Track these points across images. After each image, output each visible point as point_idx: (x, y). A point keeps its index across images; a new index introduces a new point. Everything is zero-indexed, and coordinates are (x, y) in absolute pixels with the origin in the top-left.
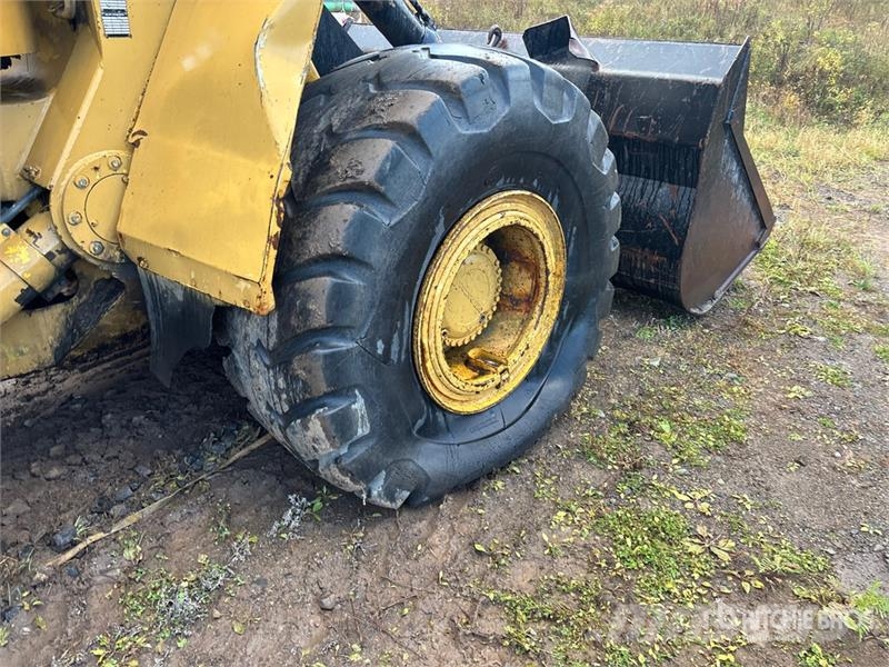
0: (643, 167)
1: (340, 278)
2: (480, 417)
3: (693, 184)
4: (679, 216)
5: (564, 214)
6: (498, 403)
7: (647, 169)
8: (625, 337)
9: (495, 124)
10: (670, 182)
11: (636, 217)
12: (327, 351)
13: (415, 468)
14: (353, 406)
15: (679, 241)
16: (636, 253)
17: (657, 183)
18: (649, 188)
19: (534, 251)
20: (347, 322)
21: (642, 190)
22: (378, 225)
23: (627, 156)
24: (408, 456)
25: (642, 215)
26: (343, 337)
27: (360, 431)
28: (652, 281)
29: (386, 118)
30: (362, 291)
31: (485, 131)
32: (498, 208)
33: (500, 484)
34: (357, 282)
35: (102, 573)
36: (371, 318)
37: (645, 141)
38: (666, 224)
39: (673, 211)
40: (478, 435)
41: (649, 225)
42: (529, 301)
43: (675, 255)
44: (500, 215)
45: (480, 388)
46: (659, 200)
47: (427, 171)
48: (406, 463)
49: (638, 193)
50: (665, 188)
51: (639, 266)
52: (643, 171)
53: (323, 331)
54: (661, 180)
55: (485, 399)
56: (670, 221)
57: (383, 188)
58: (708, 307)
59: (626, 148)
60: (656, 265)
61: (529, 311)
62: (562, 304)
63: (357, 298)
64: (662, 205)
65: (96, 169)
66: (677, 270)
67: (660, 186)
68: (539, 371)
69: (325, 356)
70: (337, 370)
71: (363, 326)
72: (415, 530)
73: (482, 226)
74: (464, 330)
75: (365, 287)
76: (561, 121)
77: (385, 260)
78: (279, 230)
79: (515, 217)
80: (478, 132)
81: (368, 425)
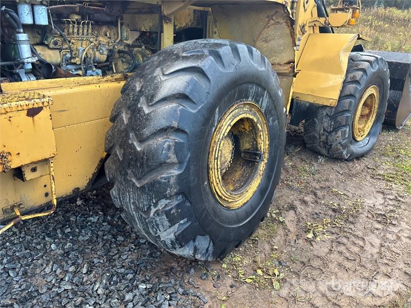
5: (380, 92)
15: (396, 106)
19: (373, 103)
29: (360, 67)
38: (392, 101)
39: (394, 98)
42: (369, 115)
43: (395, 110)
50: (391, 91)
53: (345, 111)
58: (401, 127)
60: (388, 113)
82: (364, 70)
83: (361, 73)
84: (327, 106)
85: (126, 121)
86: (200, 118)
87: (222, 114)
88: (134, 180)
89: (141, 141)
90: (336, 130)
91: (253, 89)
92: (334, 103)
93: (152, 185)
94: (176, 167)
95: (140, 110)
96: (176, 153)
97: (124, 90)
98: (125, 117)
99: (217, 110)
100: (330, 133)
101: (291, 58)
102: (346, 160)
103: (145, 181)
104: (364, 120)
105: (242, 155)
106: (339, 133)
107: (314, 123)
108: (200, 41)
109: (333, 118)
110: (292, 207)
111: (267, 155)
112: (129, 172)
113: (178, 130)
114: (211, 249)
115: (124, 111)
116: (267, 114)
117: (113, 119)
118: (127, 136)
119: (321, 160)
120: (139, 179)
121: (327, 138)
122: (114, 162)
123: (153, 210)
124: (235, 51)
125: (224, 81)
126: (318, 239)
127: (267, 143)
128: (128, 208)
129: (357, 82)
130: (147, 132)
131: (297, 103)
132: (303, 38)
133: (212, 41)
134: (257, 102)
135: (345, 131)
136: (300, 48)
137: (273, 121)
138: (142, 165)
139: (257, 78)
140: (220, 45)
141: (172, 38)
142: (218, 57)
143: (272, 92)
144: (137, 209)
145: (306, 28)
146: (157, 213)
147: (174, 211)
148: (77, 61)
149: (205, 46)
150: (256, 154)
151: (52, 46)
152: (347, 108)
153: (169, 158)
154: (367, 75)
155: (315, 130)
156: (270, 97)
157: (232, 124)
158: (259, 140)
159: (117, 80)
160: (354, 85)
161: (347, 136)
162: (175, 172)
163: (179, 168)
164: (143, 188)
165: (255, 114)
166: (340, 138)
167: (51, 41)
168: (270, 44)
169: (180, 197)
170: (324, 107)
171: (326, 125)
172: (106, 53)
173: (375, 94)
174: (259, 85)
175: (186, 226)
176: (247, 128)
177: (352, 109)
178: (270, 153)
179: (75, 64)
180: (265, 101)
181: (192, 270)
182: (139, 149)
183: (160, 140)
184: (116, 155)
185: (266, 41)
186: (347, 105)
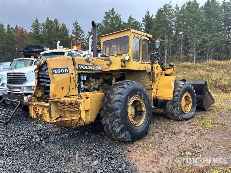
2: (186, 114)
3: (203, 95)
4: (202, 98)
5: (191, 95)
12: (177, 103)
15: (203, 101)
19: (189, 99)
24: (182, 115)
29: (179, 86)
40: (186, 116)
42: (189, 104)
43: (202, 103)
53: (176, 101)
58: (208, 110)
59: (196, 90)
60: (200, 104)
61: (189, 105)
66: (203, 104)
67: (199, 95)
68: (191, 111)
70: (177, 105)
76: (190, 87)
77: (180, 96)
80: (185, 87)
82: (181, 87)
83: (179, 88)
84: (169, 100)
85: (106, 100)
86: (125, 98)
87: (130, 98)
88: (109, 114)
89: (111, 104)
90: (174, 108)
91: (138, 92)
92: (171, 99)
93: (114, 114)
94: (119, 110)
95: (110, 97)
96: (119, 106)
97: (105, 94)
98: (106, 99)
99: (129, 97)
100: (172, 110)
101: (151, 84)
102: (181, 120)
103: (112, 114)
104: (188, 106)
105: (138, 112)
106: (176, 109)
107: (166, 107)
108: (123, 81)
109: (172, 104)
110: (158, 132)
111: (145, 112)
112: (108, 112)
113: (119, 101)
114: (130, 136)
115: (106, 98)
116: (144, 100)
117: (102, 101)
118: (107, 104)
119: (171, 121)
120: (110, 114)
121: (172, 112)
122: (104, 111)
123: (114, 122)
124: (132, 83)
125: (130, 90)
126: (165, 138)
127: (145, 108)
128: (107, 123)
129: (179, 91)
130: (112, 102)
131: (159, 100)
132: (158, 78)
133: (126, 81)
134: (140, 96)
135: (177, 109)
136: (158, 81)
137: (146, 102)
138: (111, 110)
139: (139, 89)
140: (128, 82)
141: (115, 81)
142: (128, 84)
143: (144, 93)
144: (110, 122)
145: (159, 75)
146: (115, 122)
147: (119, 121)
148: (91, 88)
149: (125, 82)
150: (142, 112)
151: (86, 85)
152: (176, 100)
153: (118, 107)
154: (182, 88)
155: (167, 110)
156: (144, 94)
157: (133, 101)
158: (142, 107)
159: (101, 92)
160: (178, 92)
161: (179, 111)
162: (119, 111)
163: (120, 110)
164: (111, 115)
165: (140, 99)
166: (176, 111)
167: (86, 83)
168: (144, 81)
169: (121, 118)
170: (168, 100)
171: (170, 107)
172: (98, 86)
173: (189, 96)
174: (140, 91)
175: (122, 127)
176: (138, 104)
177: (179, 100)
178: (146, 111)
179: (91, 89)
180: (143, 96)
181: (125, 145)
182: (110, 106)
183: (115, 103)
184: (104, 109)
185: (143, 80)
186: (176, 99)
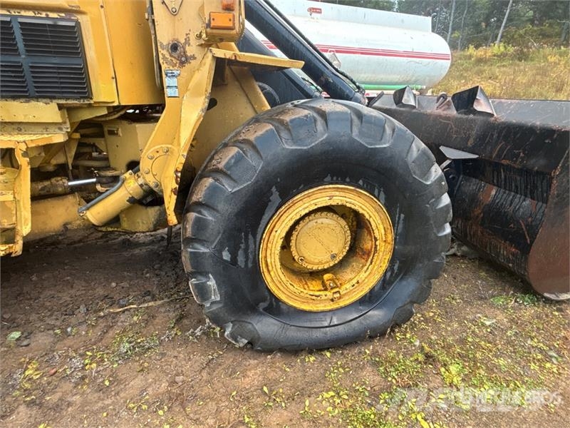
0: (513, 185)
1: (201, 214)
2: (313, 315)
3: (545, 201)
4: (533, 224)
6: (330, 311)
7: (516, 187)
8: (481, 298)
9: (313, 144)
10: (531, 198)
11: (504, 219)
12: (192, 250)
13: (252, 329)
14: (208, 283)
15: (530, 241)
16: (500, 243)
17: (523, 197)
18: (517, 200)
20: (204, 238)
21: (512, 200)
22: (223, 191)
23: (503, 176)
24: (249, 321)
25: (508, 217)
26: (203, 245)
27: (213, 297)
28: (511, 265)
30: (213, 224)
31: (305, 148)
32: (328, 194)
33: (312, 359)
34: (210, 218)
35: (122, 322)
36: (218, 239)
37: (514, 168)
38: (524, 227)
39: (530, 219)
40: (308, 324)
41: (512, 225)
42: (369, 254)
44: (328, 198)
45: (314, 297)
46: (521, 209)
47: (259, 166)
48: (247, 324)
49: (508, 202)
50: (528, 202)
51: (502, 252)
52: (514, 188)
53: (191, 240)
54: (526, 196)
55: (322, 305)
56: (526, 226)
57: (229, 172)
59: (502, 171)
60: (513, 254)
62: (392, 262)
63: (211, 227)
64: (523, 213)
65: (158, 152)
66: (526, 261)
67: (524, 200)
68: (370, 300)
69: (191, 252)
70: (197, 262)
71: (214, 242)
72: (248, 363)
73: (312, 202)
74: (316, 261)
75: (215, 222)
76: (378, 146)
77: (227, 210)
78: (178, 186)
79: (341, 201)
80: (299, 148)
81: (219, 295)
